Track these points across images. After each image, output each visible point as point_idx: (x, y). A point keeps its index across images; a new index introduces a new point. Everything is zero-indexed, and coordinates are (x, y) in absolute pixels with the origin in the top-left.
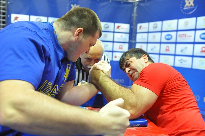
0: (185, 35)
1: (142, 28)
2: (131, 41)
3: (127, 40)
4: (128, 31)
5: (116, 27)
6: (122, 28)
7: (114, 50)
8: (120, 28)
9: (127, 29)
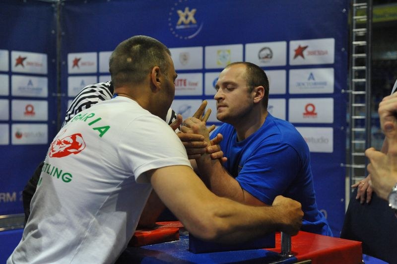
0: (185, 81)
1: (79, 63)
2: (54, 94)
3: (45, 93)
4: (44, 70)
5: (14, 62)
6: (29, 64)
7: (14, 118)
8: (25, 62)
9: (41, 65)
